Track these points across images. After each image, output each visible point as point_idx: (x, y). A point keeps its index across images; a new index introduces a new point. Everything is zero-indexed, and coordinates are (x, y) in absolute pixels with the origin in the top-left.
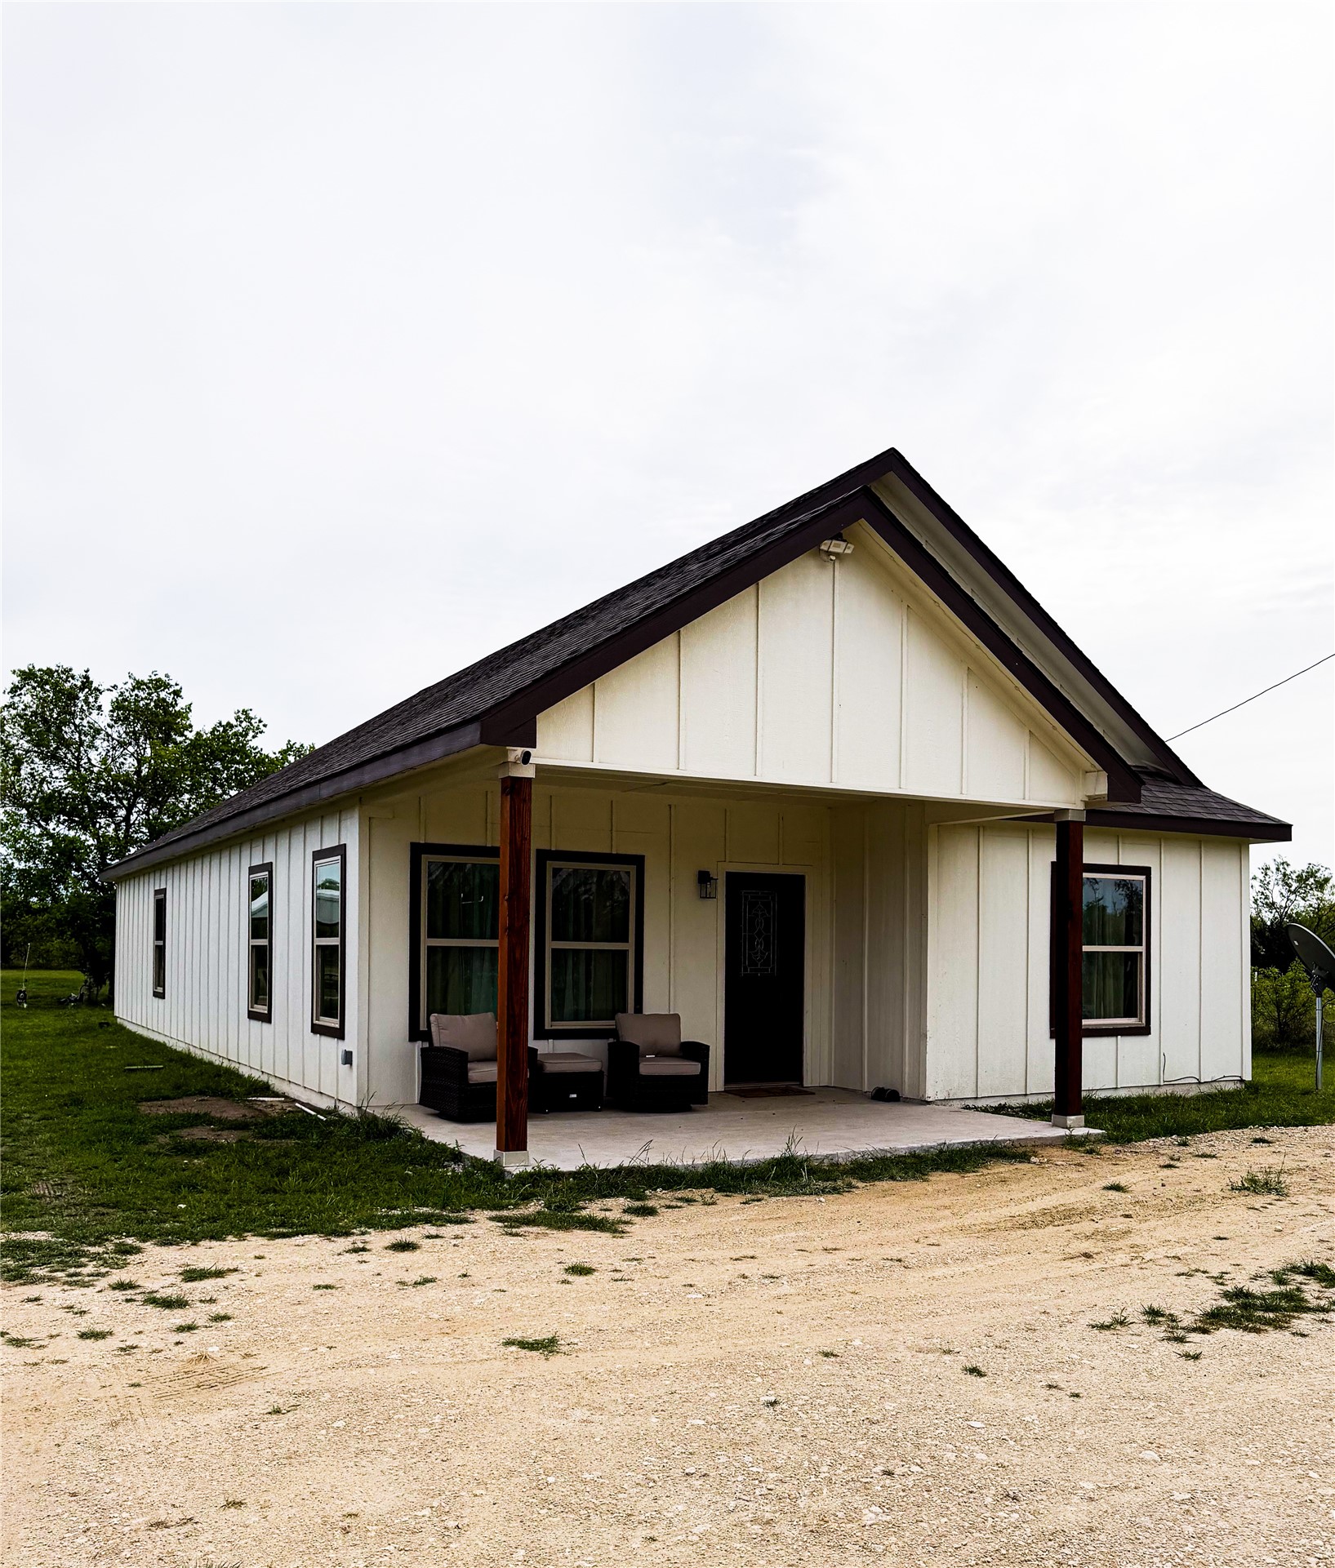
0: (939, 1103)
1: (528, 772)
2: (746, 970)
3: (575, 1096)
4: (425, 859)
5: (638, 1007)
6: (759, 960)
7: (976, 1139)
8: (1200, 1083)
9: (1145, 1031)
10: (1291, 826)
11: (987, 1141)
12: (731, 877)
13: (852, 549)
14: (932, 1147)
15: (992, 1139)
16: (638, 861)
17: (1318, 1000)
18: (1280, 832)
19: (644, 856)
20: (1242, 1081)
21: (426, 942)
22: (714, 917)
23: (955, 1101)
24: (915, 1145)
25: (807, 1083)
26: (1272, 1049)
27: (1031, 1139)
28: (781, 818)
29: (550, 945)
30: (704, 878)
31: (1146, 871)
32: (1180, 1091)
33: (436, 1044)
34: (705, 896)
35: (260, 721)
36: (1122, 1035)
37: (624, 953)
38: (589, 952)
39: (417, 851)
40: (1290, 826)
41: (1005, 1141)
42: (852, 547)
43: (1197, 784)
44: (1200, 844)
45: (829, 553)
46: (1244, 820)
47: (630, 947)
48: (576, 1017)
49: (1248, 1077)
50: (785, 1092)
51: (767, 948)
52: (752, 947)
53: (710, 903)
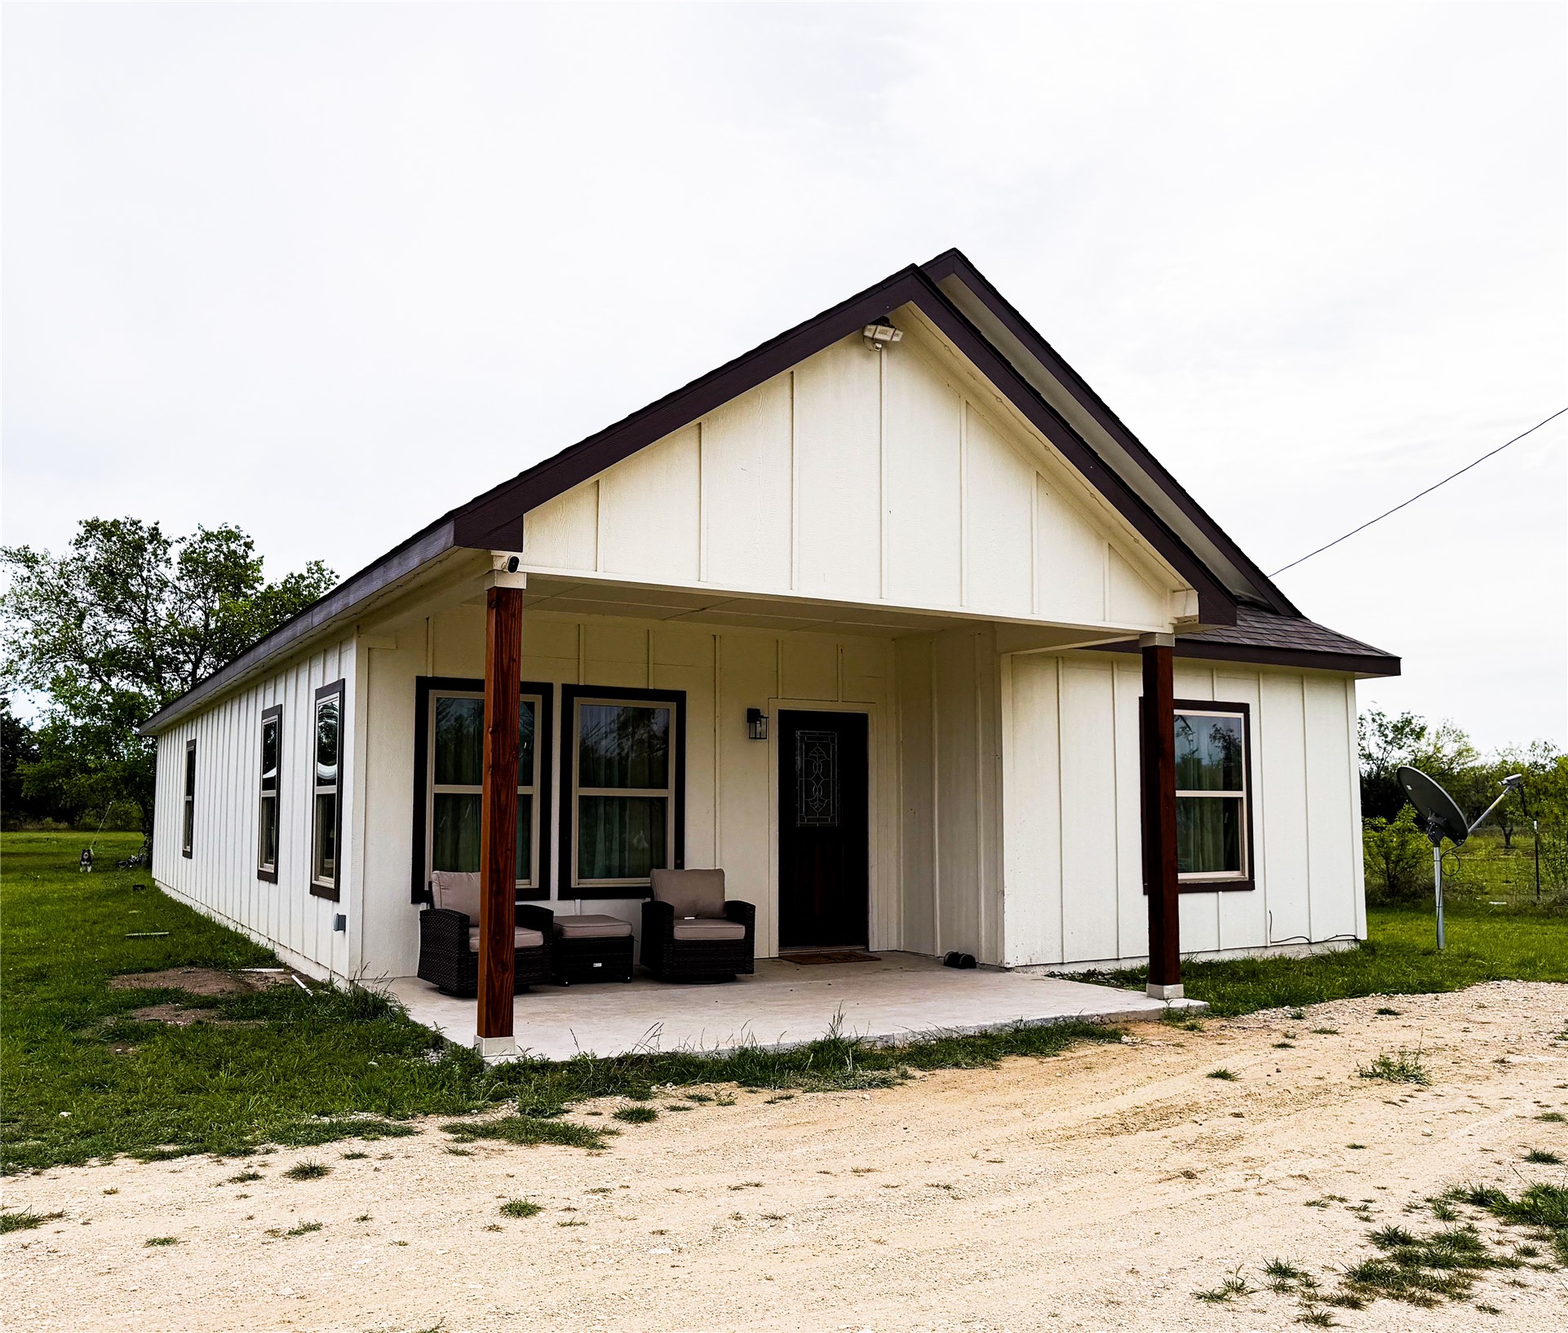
0: (1020, 969)
1: (517, 582)
2: (802, 819)
3: (600, 965)
4: (433, 695)
5: (679, 862)
6: (818, 809)
7: (1058, 1015)
8: (1310, 943)
9: (1248, 885)
11: (1072, 1017)
12: (784, 715)
13: (900, 336)
14: (1006, 1026)
15: (1077, 1014)
16: (679, 697)
17: (1436, 850)
18: (1388, 665)
19: (685, 692)
20: (1356, 940)
21: (433, 789)
22: (766, 759)
23: (1037, 967)
24: (987, 1023)
25: (874, 946)
26: (1382, 904)
27: (1123, 1013)
28: (840, 650)
29: (577, 792)
30: (753, 716)
31: (1244, 708)
32: (1289, 953)
33: (437, 906)
34: (755, 737)
35: (332, 573)
36: (1223, 891)
37: (663, 801)
38: (622, 800)
39: (424, 686)
40: (1398, 659)
41: (1092, 1016)
42: (901, 334)
43: (1296, 614)
44: (1302, 679)
45: (874, 340)
46: (1349, 652)
47: (669, 793)
48: (608, 874)
49: (1363, 936)
50: (848, 958)
51: (826, 795)
52: (809, 794)
53: (760, 744)
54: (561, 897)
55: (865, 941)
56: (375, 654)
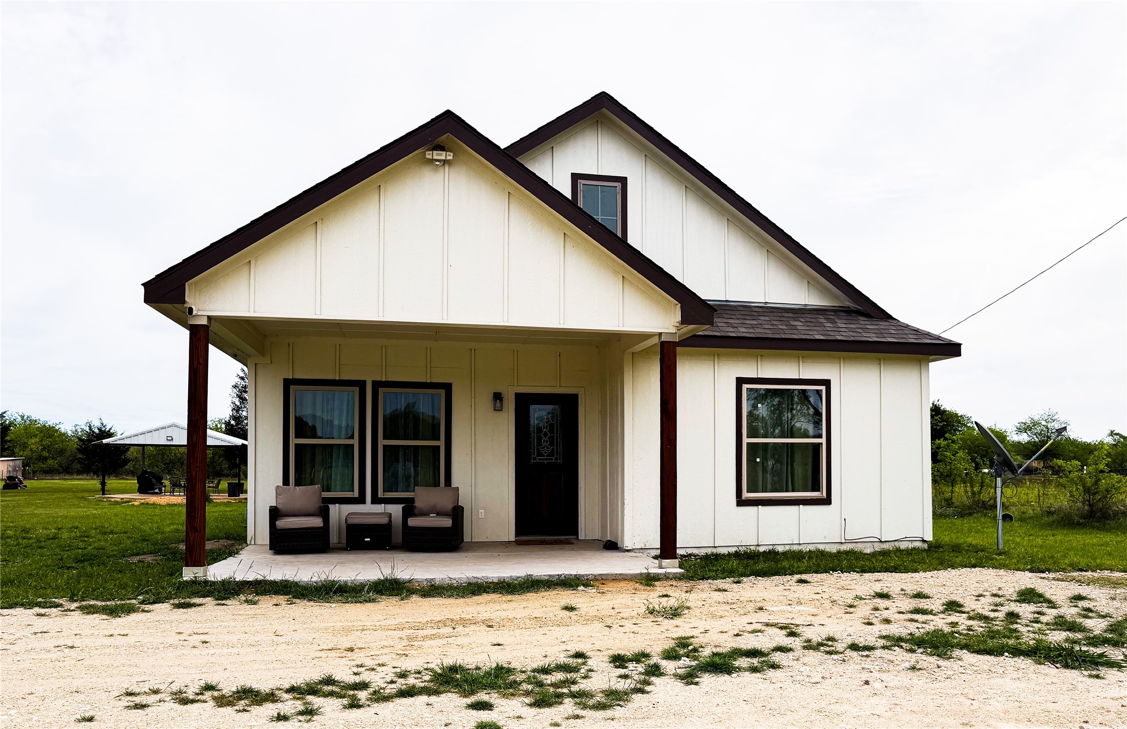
2: (535, 459)
3: (369, 539)
4: (293, 390)
5: (448, 482)
6: (545, 453)
8: (881, 541)
9: (827, 501)
10: (960, 345)
12: (518, 396)
13: (452, 156)
16: (447, 387)
19: (451, 383)
20: (924, 541)
21: (293, 441)
22: (506, 423)
24: (506, 575)
25: (582, 536)
28: (558, 355)
29: (382, 442)
30: (498, 397)
31: (827, 383)
34: (498, 409)
36: (803, 505)
37: (436, 448)
39: (288, 384)
42: (452, 154)
43: (887, 317)
44: (879, 361)
47: (441, 443)
49: (929, 537)
51: (552, 444)
52: (539, 444)
53: (502, 414)
54: (373, 502)
55: (576, 533)
56: (259, 367)
